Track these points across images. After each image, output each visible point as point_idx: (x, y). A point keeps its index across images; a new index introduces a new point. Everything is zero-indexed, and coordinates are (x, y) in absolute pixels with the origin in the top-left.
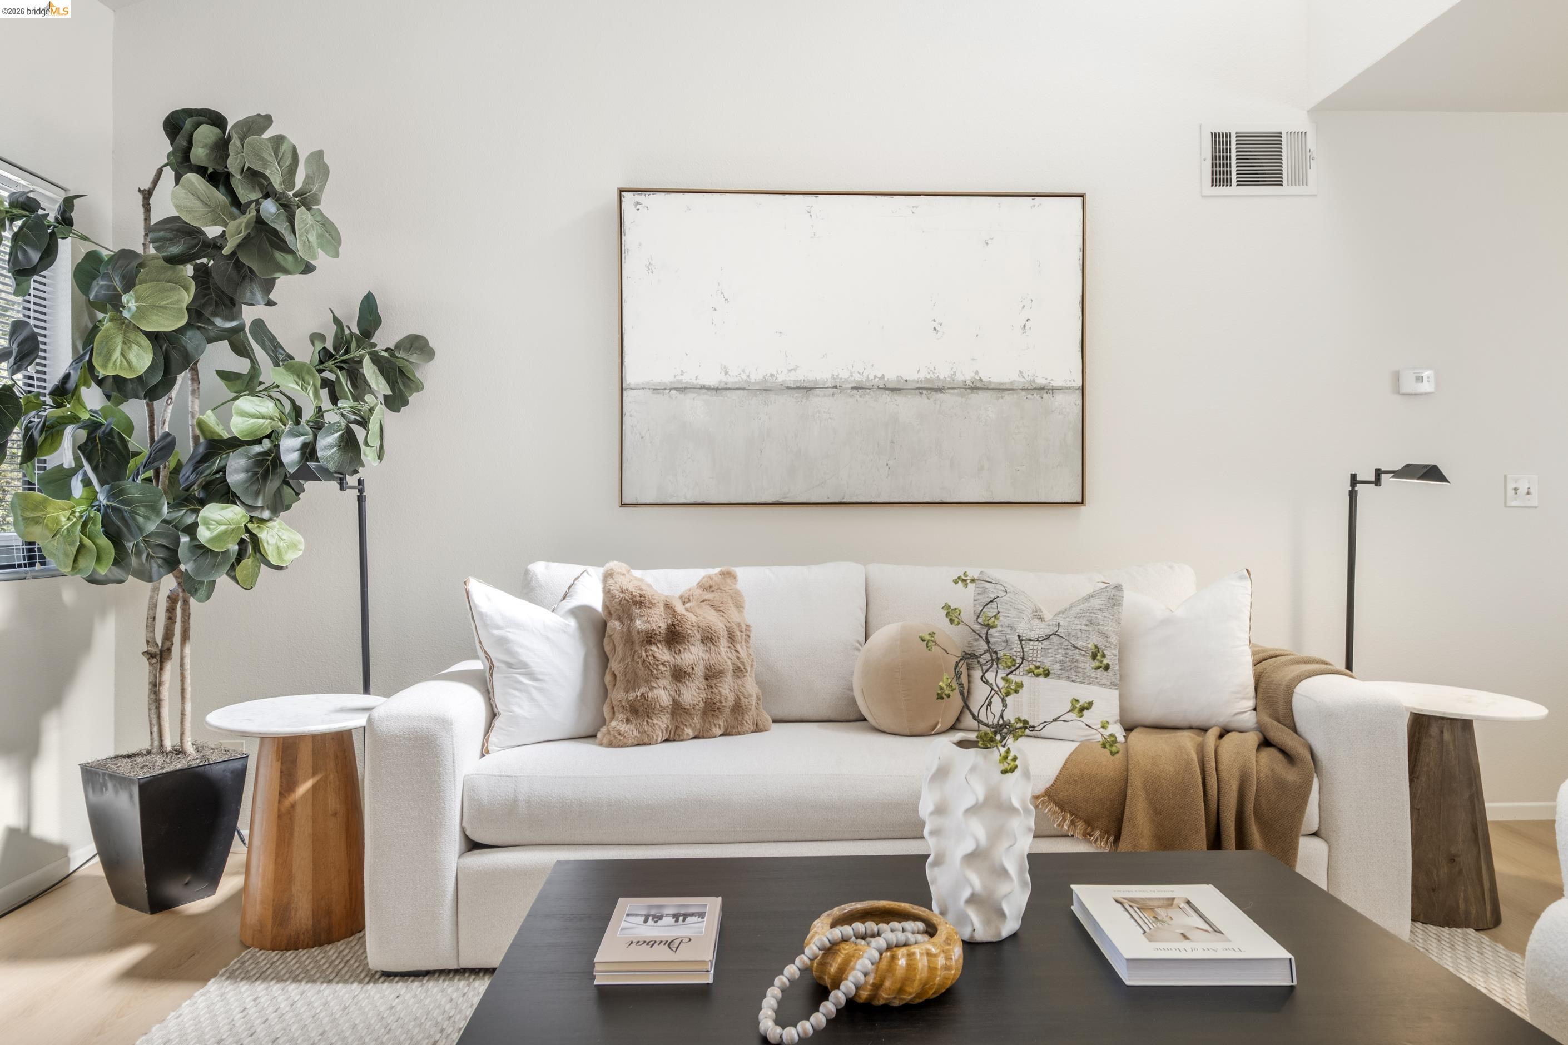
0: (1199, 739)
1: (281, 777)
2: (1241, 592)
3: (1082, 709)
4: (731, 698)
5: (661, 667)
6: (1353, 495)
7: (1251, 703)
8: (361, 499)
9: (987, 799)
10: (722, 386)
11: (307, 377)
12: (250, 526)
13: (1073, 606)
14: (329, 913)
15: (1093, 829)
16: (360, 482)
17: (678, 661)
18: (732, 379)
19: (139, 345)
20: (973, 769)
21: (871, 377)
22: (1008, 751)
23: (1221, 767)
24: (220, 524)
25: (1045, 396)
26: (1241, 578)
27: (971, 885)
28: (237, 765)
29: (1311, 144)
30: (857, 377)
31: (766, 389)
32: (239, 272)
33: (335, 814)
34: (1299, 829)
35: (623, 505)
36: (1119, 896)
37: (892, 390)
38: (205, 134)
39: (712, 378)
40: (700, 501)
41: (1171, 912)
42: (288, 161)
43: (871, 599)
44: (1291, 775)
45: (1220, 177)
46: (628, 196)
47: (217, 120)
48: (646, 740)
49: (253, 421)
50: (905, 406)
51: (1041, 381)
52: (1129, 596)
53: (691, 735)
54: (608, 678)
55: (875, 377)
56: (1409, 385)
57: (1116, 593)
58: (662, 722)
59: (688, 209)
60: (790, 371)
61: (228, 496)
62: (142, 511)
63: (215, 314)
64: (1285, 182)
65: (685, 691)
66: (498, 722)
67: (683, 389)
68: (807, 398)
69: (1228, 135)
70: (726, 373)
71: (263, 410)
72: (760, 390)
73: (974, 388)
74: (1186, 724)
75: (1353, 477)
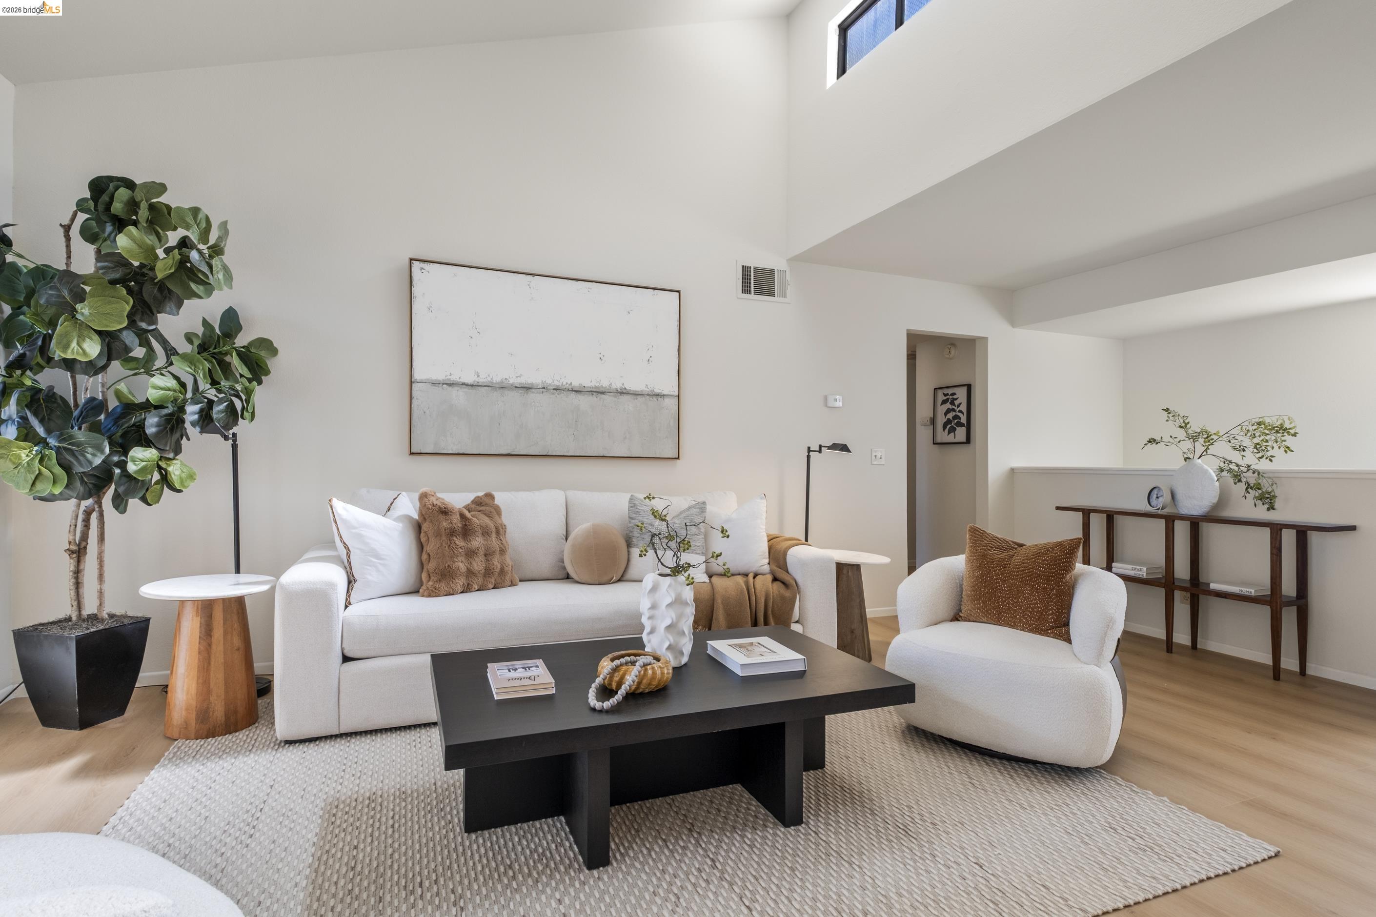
0: (745, 579)
1: (200, 627)
2: (762, 505)
3: (718, 556)
4: (499, 566)
5: (460, 549)
6: (808, 457)
7: (767, 561)
8: (235, 447)
9: (676, 599)
10: (476, 383)
11: (197, 364)
12: (160, 463)
13: (681, 513)
14: (236, 712)
15: (698, 626)
16: (234, 435)
17: (470, 546)
18: (482, 380)
19: (91, 339)
20: (670, 586)
21: (564, 384)
22: (689, 575)
23: (757, 591)
24: (142, 461)
25: (659, 399)
26: (762, 498)
27: (669, 640)
28: (142, 625)
29: (788, 278)
30: (556, 383)
31: (502, 387)
32: (162, 294)
33: (238, 649)
34: (791, 619)
35: (412, 454)
36: (729, 644)
37: (577, 391)
38: (123, 194)
39: (470, 379)
40: (461, 452)
41: (753, 647)
42: (203, 225)
43: (569, 510)
44: (787, 594)
45: (746, 289)
46: (416, 265)
47: (129, 184)
48: (452, 592)
49: (162, 392)
50: (583, 401)
51: (657, 391)
52: (709, 508)
53: (477, 589)
54: (425, 557)
55: (567, 383)
56: (831, 404)
57: (703, 506)
58: (460, 582)
59: (455, 275)
60: (517, 377)
61: (146, 442)
62: (90, 450)
63: (142, 320)
64: (776, 295)
65: (474, 564)
66: (356, 586)
67: (451, 384)
68: (527, 393)
69: (750, 268)
70: (478, 376)
71: (169, 385)
72: (499, 388)
73: (622, 393)
74: (737, 572)
75: (809, 448)
